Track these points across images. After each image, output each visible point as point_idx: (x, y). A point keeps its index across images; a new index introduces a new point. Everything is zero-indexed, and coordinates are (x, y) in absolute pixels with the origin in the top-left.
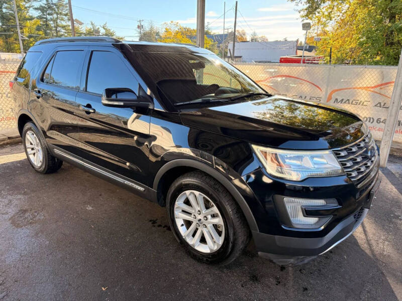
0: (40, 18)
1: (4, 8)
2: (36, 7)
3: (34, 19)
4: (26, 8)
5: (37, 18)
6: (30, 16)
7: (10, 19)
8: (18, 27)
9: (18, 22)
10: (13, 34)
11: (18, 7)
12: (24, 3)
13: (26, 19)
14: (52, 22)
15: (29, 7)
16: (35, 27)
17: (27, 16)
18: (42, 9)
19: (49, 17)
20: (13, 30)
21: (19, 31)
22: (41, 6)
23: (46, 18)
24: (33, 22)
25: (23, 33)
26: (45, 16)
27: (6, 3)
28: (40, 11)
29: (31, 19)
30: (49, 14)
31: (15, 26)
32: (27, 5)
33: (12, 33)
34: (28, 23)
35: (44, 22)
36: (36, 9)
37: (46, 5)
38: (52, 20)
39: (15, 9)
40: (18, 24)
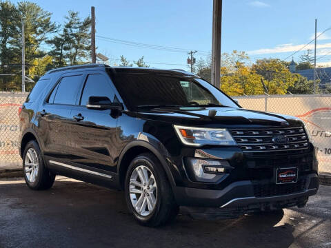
0: (53, 54)
1: (9, 42)
2: (50, 39)
3: (44, 55)
4: (36, 41)
5: (49, 54)
6: (39, 52)
7: (14, 56)
8: (23, 67)
9: (24, 60)
10: (15, 77)
11: (27, 40)
12: (35, 35)
13: (34, 56)
14: (68, 59)
15: (40, 40)
16: (44, 65)
17: (36, 52)
18: (57, 42)
19: (65, 52)
20: (15, 71)
21: (24, 71)
22: (57, 38)
23: (61, 54)
24: (43, 59)
25: (28, 74)
26: (60, 52)
27: (12, 36)
28: (54, 45)
29: (41, 55)
30: (66, 49)
31: (19, 66)
32: (39, 37)
33: (14, 75)
34: (36, 61)
35: (57, 59)
36: (50, 42)
37: (63, 36)
38: (68, 56)
39: (23, 42)
40: (23, 62)
